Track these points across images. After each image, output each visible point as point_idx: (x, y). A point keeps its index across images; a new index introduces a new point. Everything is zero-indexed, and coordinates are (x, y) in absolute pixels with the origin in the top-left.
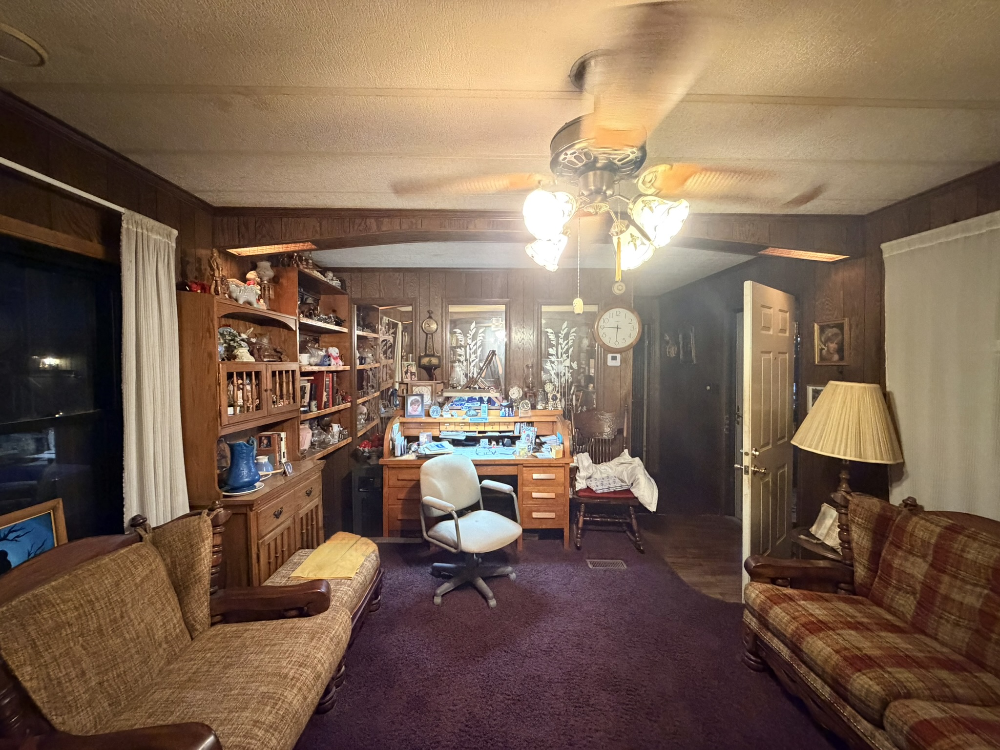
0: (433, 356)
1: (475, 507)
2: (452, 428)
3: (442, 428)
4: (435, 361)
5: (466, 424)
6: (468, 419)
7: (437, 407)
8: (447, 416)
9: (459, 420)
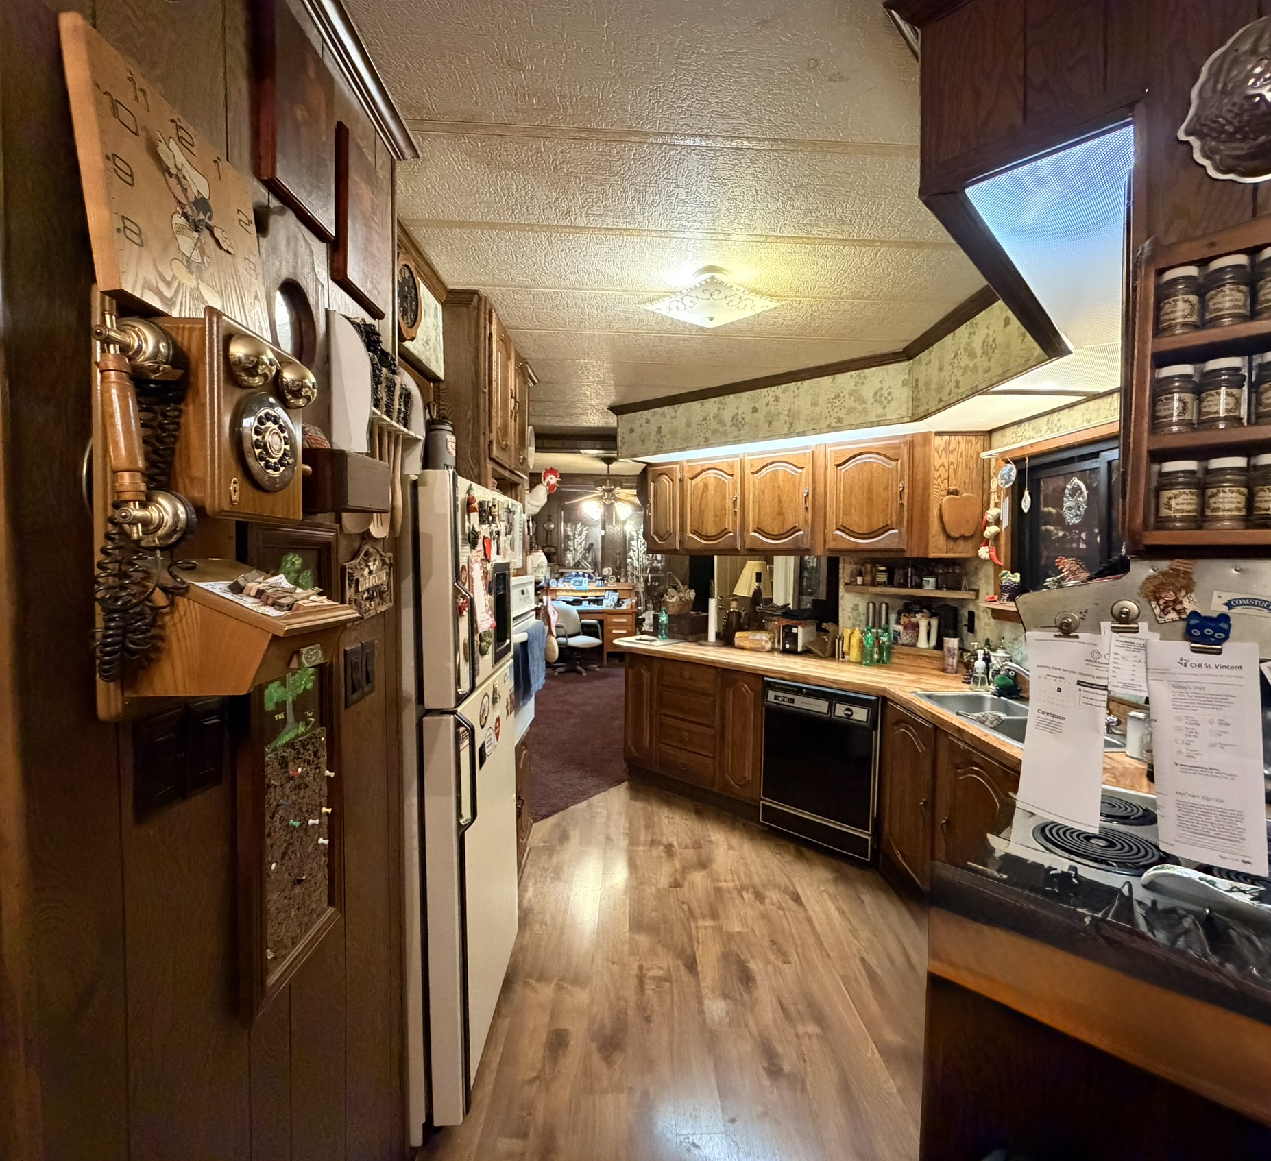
0: (551, 546)
1: (578, 634)
2: (564, 593)
3: (558, 593)
4: (553, 550)
5: (573, 591)
6: (575, 588)
7: (554, 580)
8: (561, 586)
9: (569, 588)
